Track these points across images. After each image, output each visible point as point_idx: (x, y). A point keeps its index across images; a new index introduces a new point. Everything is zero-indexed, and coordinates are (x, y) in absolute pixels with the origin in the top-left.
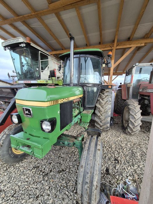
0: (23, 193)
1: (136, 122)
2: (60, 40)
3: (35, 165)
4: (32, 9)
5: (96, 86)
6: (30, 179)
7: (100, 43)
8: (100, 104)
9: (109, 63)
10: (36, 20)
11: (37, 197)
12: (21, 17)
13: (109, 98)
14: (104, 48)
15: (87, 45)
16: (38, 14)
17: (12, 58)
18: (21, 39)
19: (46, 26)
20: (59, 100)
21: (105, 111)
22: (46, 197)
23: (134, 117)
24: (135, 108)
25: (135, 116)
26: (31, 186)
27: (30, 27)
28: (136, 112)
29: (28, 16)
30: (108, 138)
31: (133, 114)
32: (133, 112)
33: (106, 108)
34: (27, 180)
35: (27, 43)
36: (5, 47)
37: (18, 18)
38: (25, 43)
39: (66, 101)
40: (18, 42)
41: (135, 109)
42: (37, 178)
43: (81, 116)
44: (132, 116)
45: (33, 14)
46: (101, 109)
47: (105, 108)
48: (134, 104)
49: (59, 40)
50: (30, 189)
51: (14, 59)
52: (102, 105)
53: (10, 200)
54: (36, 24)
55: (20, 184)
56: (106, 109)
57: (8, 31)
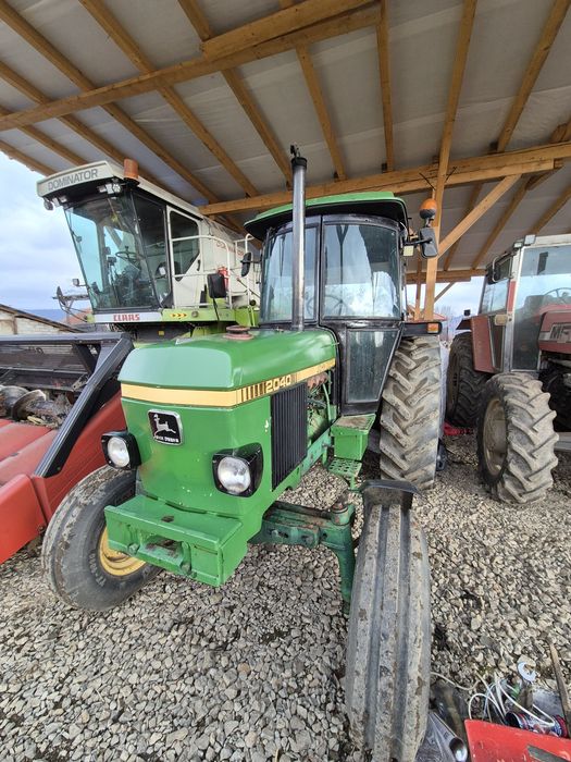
0: (149, 708)
1: (535, 454)
2: (240, 163)
3: (180, 615)
4: (143, 63)
5: (383, 325)
6: (168, 663)
7: (384, 167)
8: (398, 390)
9: (428, 242)
10: (154, 96)
11: (201, 724)
12: (105, 89)
13: (432, 370)
14: (399, 184)
15: (336, 175)
16: (162, 76)
17: (73, 233)
18: (105, 169)
19: (192, 117)
20: (267, 383)
21: (416, 415)
22: (231, 726)
23: (528, 437)
24: (528, 403)
25: (530, 433)
26: (173, 688)
27: (135, 123)
28: (532, 418)
29: (130, 85)
30: (431, 516)
31: (523, 427)
32: (521, 419)
33: (422, 404)
34: (157, 665)
35: (126, 180)
36: (49, 197)
37: (92, 93)
38: (120, 181)
39: (288, 384)
40: (95, 178)
41: (529, 409)
42: (189, 658)
43: (333, 438)
44: (520, 435)
45: (148, 76)
46: (403, 408)
47: (419, 407)
48: (526, 391)
49: (236, 163)
50: (170, 695)
51: (79, 239)
52: (407, 394)
53: (108, 734)
54: (154, 110)
55: (133, 679)
56: (422, 409)
57: (57, 139)
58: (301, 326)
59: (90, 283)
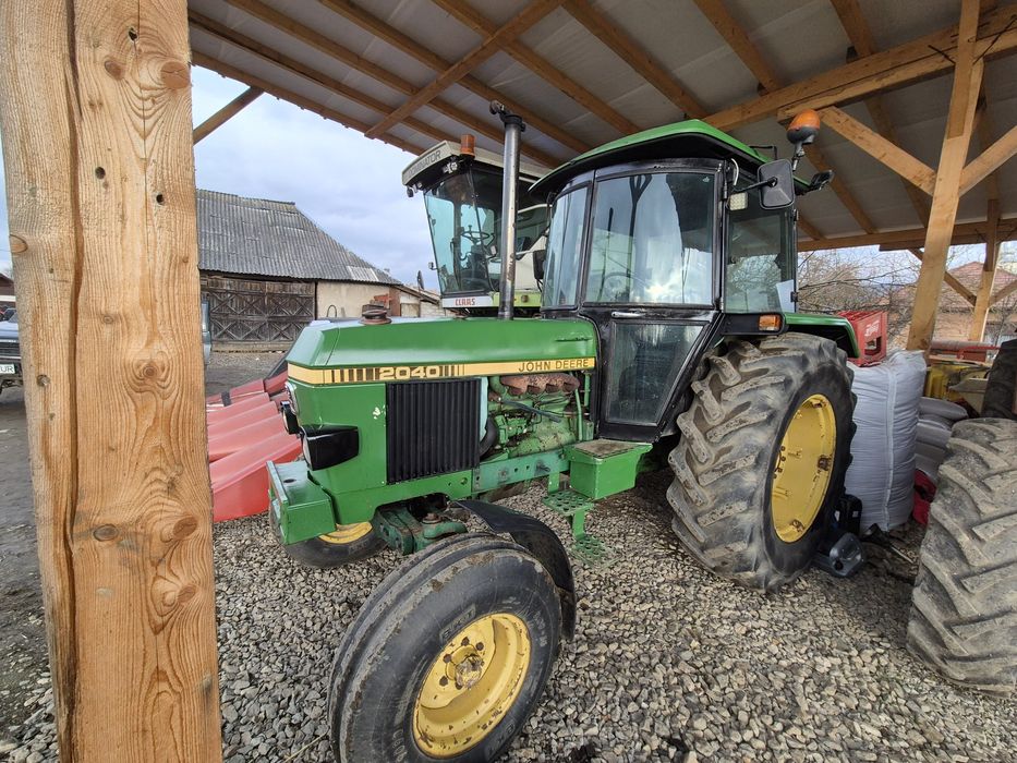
0: (280, 649)
1: (968, 583)
2: (614, 103)
3: (356, 597)
4: (483, 28)
6: (317, 627)
7: (852, 54)
8: (700, 418)
10: (501, 57)
11: (298, 681)
12: (456, 65)
13: (764, 392)
15: (761, 87)
16: (506, 35)
17: (429, 216)
18: (447, 150)
19: (546, 67)
20: (382, 370)
21: (717, 458)
22: (313, 695)
23: (958, 546)
24: (981, 483)
25: (964, 539)
26: (304, 645)
27: (493, 90)
28: (978, 511)
29: (475, 55)
30: (740, 629)
31: (950, 522)
32: (955, 509)
33: (731, 442)
34: (309, 624)
35: (463, 156)
36: (410, 184)
37: (447, 73)
38: (458, 158)
39: (430, 376)
40: (438, 160)
41: (977, 493)
42: (333, 631)
43: (570, 462)
44: (943, 539)
45: (490, 39)
46: (700, 445)
47: (725, 446)
48: (988, 456)
49: (610, 104)
50: (299, 650)
51: (434, 222)
52: (711, 423)
53: (246, 649)
54: (508, 71)
55: (288, 624)
56: (728, 450)
57: (432, 124)
58: (507, 313)
59: (440, 267)
